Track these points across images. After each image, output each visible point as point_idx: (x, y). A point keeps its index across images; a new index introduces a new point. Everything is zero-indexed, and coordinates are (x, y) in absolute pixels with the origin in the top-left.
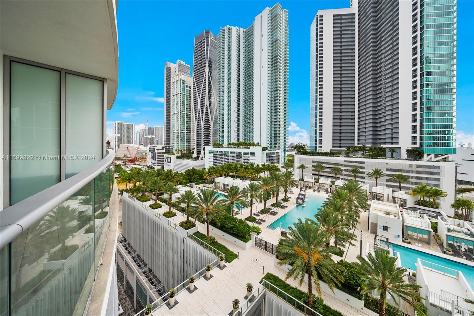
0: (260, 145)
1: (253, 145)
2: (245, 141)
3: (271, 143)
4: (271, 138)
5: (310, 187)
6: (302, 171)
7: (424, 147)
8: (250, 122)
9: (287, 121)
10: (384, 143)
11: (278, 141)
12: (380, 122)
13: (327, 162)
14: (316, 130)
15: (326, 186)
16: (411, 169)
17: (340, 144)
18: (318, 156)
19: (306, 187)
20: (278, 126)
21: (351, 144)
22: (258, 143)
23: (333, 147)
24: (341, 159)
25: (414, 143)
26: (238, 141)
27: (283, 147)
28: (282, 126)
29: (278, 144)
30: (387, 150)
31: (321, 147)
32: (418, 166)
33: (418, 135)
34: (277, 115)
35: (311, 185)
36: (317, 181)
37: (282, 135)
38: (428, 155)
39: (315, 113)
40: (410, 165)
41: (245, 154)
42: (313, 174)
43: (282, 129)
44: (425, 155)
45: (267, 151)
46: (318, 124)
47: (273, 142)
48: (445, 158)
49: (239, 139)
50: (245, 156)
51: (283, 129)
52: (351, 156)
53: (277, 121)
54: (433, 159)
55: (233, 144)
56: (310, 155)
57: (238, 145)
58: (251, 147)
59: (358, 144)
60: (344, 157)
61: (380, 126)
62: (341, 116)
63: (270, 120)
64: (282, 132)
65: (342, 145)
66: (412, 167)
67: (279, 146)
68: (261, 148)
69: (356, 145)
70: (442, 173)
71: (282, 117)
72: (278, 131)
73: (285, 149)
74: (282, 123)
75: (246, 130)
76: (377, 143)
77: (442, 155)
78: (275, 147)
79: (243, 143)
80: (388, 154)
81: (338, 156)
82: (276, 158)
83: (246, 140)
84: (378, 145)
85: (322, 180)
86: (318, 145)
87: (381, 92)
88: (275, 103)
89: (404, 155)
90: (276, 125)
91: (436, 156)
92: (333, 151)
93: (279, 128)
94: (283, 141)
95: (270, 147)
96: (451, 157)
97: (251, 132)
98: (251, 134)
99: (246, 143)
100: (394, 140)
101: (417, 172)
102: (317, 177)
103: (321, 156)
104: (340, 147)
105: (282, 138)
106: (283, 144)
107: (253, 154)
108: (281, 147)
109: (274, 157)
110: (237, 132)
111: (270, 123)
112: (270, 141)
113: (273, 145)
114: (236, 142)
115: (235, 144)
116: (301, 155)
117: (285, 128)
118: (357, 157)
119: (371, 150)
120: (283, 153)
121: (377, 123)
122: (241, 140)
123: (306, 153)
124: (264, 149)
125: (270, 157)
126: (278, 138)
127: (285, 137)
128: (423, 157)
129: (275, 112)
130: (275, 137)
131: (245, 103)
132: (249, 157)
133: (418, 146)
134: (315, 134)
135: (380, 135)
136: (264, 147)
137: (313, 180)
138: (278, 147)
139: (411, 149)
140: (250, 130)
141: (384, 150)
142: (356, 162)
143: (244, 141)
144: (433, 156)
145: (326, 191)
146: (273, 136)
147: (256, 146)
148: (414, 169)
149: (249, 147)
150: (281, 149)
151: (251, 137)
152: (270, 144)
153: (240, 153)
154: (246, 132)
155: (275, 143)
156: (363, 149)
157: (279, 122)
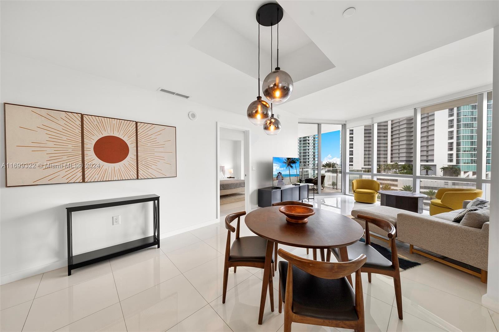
7: (461, 164)
11: (307, 159)
16: (446, 187)
21: (384, 162)
23: (365, 165)
25: (451, 160)
27: (313, 165)
28: (311, 144)
29: (307, 163)
31: (352, 165)
33: (454, 152)
38: (465, 172)
44: (462, 173)
46: (349, 142)
51: (313, 147)
52: (383, 173)
53: (306, 140)
54: (471, 177)
59: (391, 162)
66: (447, 185)
69: (389, 162)
72: (307, 150)
80: (423, 172)
89: (440, 173)
90: (305, 144)
91: (474, 173)
93: (309, 146)
94: (313, 159)
100: (430, 158)
105: (311, 156)
106: (312, 162)
108: (310, 165)
113: (302, 164)
119: (404, 168)
120: (312, 171)
127: (314, 156)
128: (459, 174)
130: (304, 156)
133: (454, 163)
138: (307, 165)
139: (447, 166)
142: (389, 180)
144: (470, 173)
146: (302, 154)
150: (310, 168)
155: (304, 162)
156: (395, 166)
157: (309, 140)
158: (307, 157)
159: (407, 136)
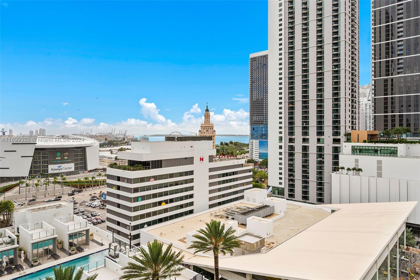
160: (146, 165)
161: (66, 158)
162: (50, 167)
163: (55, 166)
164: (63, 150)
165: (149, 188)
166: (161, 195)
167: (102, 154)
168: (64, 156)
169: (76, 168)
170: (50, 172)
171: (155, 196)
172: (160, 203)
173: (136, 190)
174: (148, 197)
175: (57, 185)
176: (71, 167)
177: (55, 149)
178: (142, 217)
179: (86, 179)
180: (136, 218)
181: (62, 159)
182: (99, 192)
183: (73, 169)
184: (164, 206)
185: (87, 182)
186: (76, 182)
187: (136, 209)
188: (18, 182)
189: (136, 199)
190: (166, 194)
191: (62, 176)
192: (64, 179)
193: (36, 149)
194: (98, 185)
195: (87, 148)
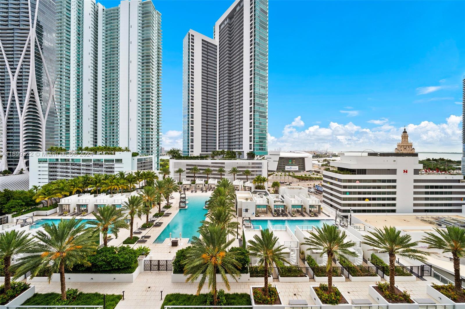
0: (129, 151)
1: (120, 150)
2: (106, 145)
3: (143, 148)
4: (142, 142)
5: (188, 189)
6: (180, 174)
7: (255, 151)
8: (114, 123)
9: (160, 125)
10: (235, 148)
11: (151, 146)
12: (232, 133)
13: (199, 164)
14: (188, 137)
15: (201, 186)
16: (249, 166)
17: (207, 149)
18: (191, 159)
19: (184, 189)
20: (151, 130)
21: (214, 149)
22: (127, 148)
23: (202, 151)
24: (208, 162)
25: (251, 149)
26: (96, 146)
27: (156, 152)
28: (155, 130)
29: (151, 149)
30: (237, 154)
31: (193, 151)
32: (253, 163)
33: (252, 143)
34: (149, 118)
35: (189, 187)
36: (194, 182)
37: (155, 140)
38: (257, 156)
39: (187, 121)
40: (249, 163)
41: (106, 161)
42: (187, 177)
43: (155, 133)
44: (256, 156)
45: (138, 157)
46: (190, 132)
47: (145, 147)
48: (263, 158)
49: (96, 142)
50: (107, 163)
52: (215, 158)
53: (149, 125)
54: (259, 159)
55: (87, 149)
56: (185, 159)
57: (95, 150)
58: (116, 153)
59: (219, 149)
60: (211, 159)
61: (232, 136)
62: (207, 126)
63: (141, 123)
64: (155, 137)
65: (208, 150)
67: (152, 151)
68: (130, 154)
69: (217, 150)
70: (263, 167)
71: (155, 121)
72: (150, 136)
73: (158, 154)
74: (155, 127)
75: (108, 132)
76: (230, 148)
77: (262, 156)
78: (148, 152)
79: (105, 148)
80: (238, 156)
81: (207, 159)
82: (148, 164)
83: (108, 144)
84: (231, 150)
85: (198, 181)
86: (190, 150)
87: (233, 111)
88: (147, 106)
89: (246, 156)
90: (148, 129)
91: (260, 157)
92: (203, 155)
93: (152, 132)
94: (156, 146)
95: (141, 152)
96: (266, 156)
97: (115, 134)
98: (115, 137)
99: (109, 148)
100: (241, 147)
101: (253, 167)
102: (193, 179)
103: (194, 159)
104: (207, 152)
105: (155, 143)
106: (156, 149)
107: (119, 161)
108: (154, 152)
109: (147, 162)
110: (92, 133)
111: (141, 126)
112: (141, 145)
113: (145, 150)
114: (91, 146)
115: (91, 150)
116: (176, 159)
117: (158, 133)
118: (220, 159)
119: (228, 153)
120: (156, 158)
121: (230, 133)
122: (100, 143)
123: (179, 157)
124: (134, 155)
125: (141, 163)
126: (151, 142)
127: (158, 142)
128: (255, 157)
129: (147, 115)
130: (147, 142)
131: (106, 99)
132: (114, 165)
133: (252, 150)
134: (187, 140)
135: (232, 142)
136: (134, 153)
137: (189, 182)
138: (150, 152)
139: (249, 152)
140: (114, 132)
141: (234, 153)
142: (219, 163)
143: (104, 145)
144: (259, 156)
145: (201, 190)
146: (145, 140)
147: (123, 151)
148: (251, 165)
149: (113, 152)
150: (154, 155)
151: (115, 140)
152: (141, 149)
153: (99, 160)
154: (108, 134)
155: (147, 148)
156: (222, 153)
157: (152, 126)
158: (151, 143)
159: (228, 130)
160: (353, 172)
161: (294, 163)
162: (286, 167)
163: (289, 167)
164: (292, 159)
165: (355, 187)
166: (365, 193)
167: (314, 162)
168: (293, 162)
169: (299, 169)
170: (286, 169)
171: (359, 193)
172: (364, 199)
173: (345, 187)
174: (355, 193)
175: (290, 177)
176: (296, 168)
177: (289, 158)
178: (349, 205)
179: (305, 175)
180: (345, 205)
181: (292, 163)
182: (313, 184)
183: (297, 169)
184: (367, 202)
185: (306, 177)
186: (299, 176)
187: (345, 199)
188: (273, 173)
189: (345, 193)
190: (370, 193)
191: (292, 172)
192: (294, 174)
193: (280, 158)
194: (312, 180)
195: (305, 158)
